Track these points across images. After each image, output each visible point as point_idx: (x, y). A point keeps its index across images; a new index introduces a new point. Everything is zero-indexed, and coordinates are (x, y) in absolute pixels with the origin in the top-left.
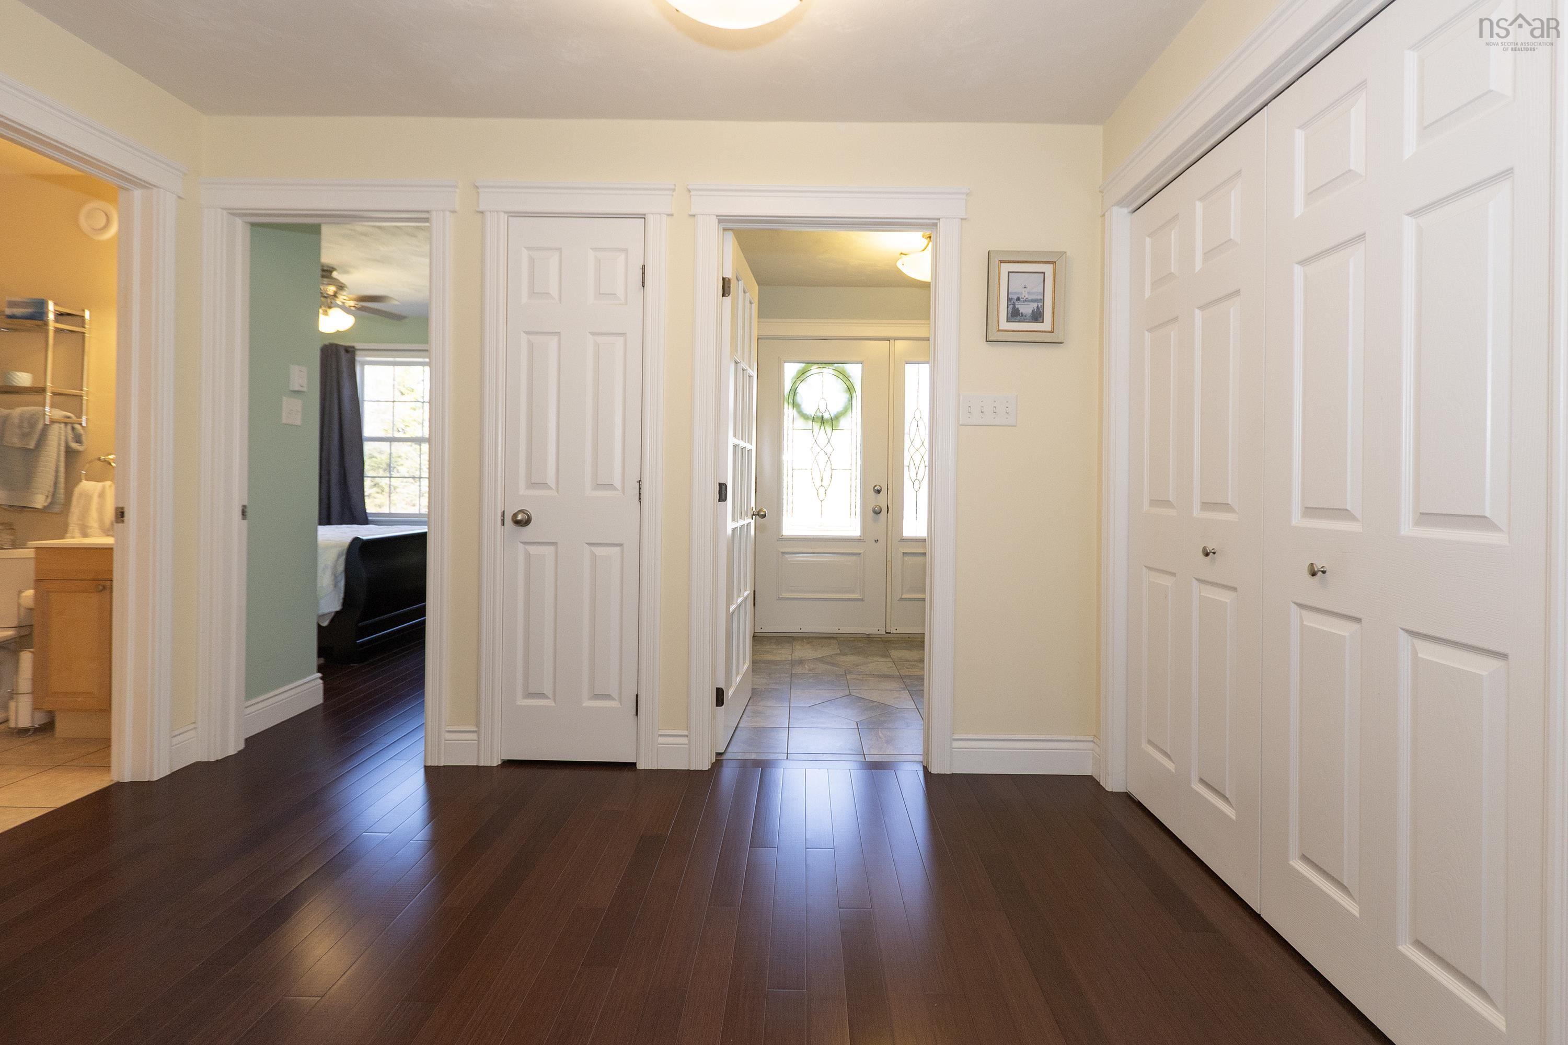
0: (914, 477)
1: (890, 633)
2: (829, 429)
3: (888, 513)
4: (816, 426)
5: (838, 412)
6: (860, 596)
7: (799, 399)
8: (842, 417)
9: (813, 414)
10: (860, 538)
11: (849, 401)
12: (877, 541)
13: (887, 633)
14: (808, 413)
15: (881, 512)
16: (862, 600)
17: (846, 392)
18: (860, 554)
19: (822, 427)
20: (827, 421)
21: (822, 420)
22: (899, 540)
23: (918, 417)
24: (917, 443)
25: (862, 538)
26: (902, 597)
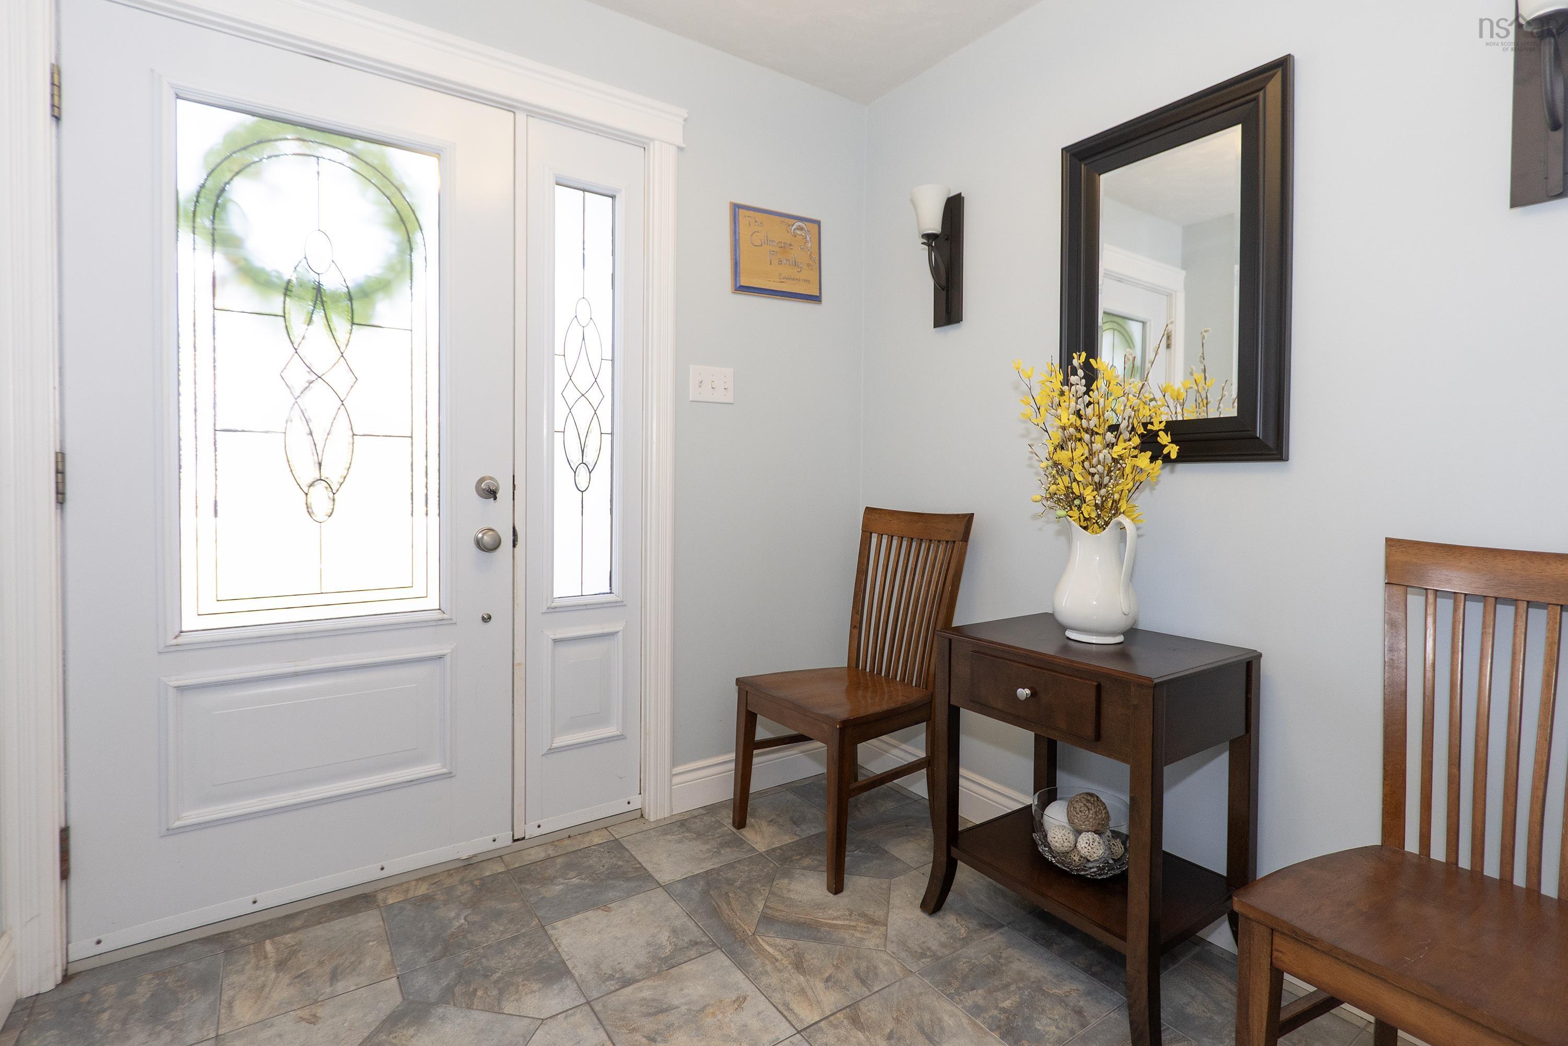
0: (576, 458)
1: (523, 838)
2: (341, 324)
3: (514, 546)
4: (297, 311)
5: (368, 277)
6: (444, 766)
7: (234, 222)
8: (380, 295)
9: (288, 274)
10: (437, 615)
11: (401, 252)
12: (487, 619)
13: (515, 841)
14: (268, 268)
15: (499, 545)
16: (449, 775)
17: (392, 227)
18: (441, 657)
19: (319, 316)
20: (335, 297)
21: (319, 294)
22: (544, 610)
23: (584, 318)
24: (583, 379)
25: (445, 616)
26: (554, 745)
